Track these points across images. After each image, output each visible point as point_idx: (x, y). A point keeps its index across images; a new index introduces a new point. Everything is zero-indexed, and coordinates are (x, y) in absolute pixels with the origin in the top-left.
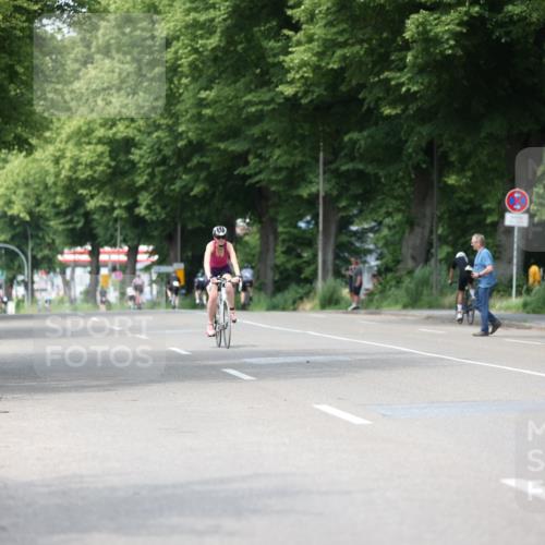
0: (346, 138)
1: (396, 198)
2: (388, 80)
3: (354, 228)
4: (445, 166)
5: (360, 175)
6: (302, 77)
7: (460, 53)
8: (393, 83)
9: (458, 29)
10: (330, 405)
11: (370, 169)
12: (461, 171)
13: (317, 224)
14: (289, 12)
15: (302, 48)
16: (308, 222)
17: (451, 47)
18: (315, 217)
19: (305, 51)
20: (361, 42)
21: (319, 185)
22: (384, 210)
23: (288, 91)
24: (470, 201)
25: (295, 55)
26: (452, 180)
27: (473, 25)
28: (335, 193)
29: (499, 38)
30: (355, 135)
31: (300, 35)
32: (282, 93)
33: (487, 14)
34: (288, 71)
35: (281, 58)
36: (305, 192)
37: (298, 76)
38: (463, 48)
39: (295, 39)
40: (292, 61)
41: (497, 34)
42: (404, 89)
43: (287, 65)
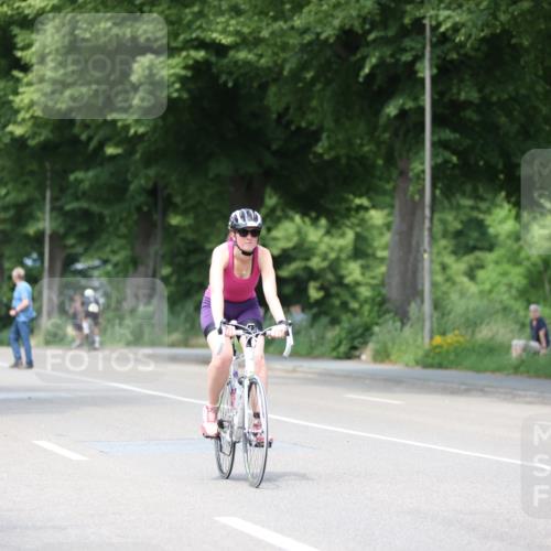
0: (72, 177)
1: (119, 237)
2: (114, 122)
3: (79, 266)
4: (169, 206)
5: (86, 215)
6: (32, 117)
7: (185, 96)
8: (120, 124)
9: (183, 72)
10: (50, 440)
11: (95, 208)
12: (185, 212)
13: (42, 262)
14: (19, 54)
15: (32, 89)
16: (34, 260)
17: (177, 90)
18: (41, 255)
19: (34, 92)
21: (45, 223)
22: (108, 249)
23: (18, 131)
24: (194, 242)
25: (24, 96)
26: (175, 220)
27: (198, 68)
28: (62, 230)
29: (225, 83)
30: (80, 175)
31: (31, 76)
32: (11, 133)
33: (213, 59)
34: (17, 112)
35: (11, 98)
36: (31, 230)
37: (28, 116)
38: (189, 91)
39: (25, 80)
40: (22, 101)
41: (223, 78)
42: (132, 131)
43: (16, 106)
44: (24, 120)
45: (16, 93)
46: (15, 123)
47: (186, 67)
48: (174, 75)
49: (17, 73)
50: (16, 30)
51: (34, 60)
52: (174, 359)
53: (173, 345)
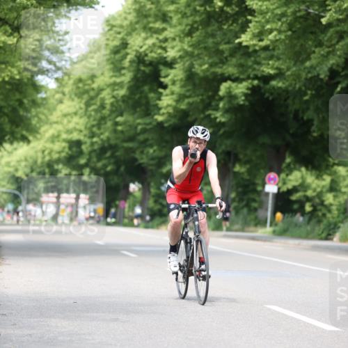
2: (209, 115)
4: (237, 160)
6: (168, 112)
7: (247, 103)
8: (212, 116)
9: (246, 91)
14: (162, 80)
15: (168, 98)
17: (243, 100)
20: (198, 96)
23: (160, 118)
25: (164, 101)
27: (254, 90)
31: (168, 91)
32: (156, 120)
33: (262, 85)
34: (160, 109)
35: (157, 102)
36: (165, 170)
37: (165, 112)
38: (249, 101)
39: (165, 93)
40: (163, 103)
41: (267, 95)
42: (218, 120)
43: (160, 106)
44: (163, 114)
45: (160, 99)
46: (159, 114)
47: (248, 89)
48: (242, 92)
49: (161, 90)
50: (161, 67)
51: (170, 83)
52: (237, 237)
53: (236, 231)
